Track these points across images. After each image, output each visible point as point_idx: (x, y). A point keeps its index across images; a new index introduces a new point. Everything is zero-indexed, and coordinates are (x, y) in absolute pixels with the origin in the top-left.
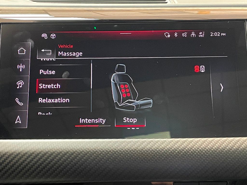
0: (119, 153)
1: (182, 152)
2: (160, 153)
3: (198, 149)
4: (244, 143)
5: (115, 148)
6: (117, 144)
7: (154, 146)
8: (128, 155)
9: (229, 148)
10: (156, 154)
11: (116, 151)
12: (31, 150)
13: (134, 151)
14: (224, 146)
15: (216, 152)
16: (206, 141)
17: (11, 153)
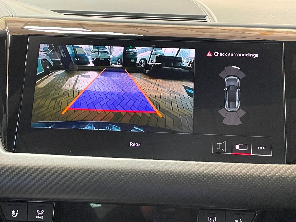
0: (141, 173)
1: (207, 176)
2: (183, 176)
3: (225, 173)
4: (273, 170)
5: (138, 168)
6: (140, 164)
7: (179, 168)
8: (151, 176)
9: (257, 174)
10: (180, 176)
11: (138, 171)
12: (51, 165)
13: (157, 172)
14: (252, 172)
15: (243, 177)
16: (234, 166)
17: (31, 167)
